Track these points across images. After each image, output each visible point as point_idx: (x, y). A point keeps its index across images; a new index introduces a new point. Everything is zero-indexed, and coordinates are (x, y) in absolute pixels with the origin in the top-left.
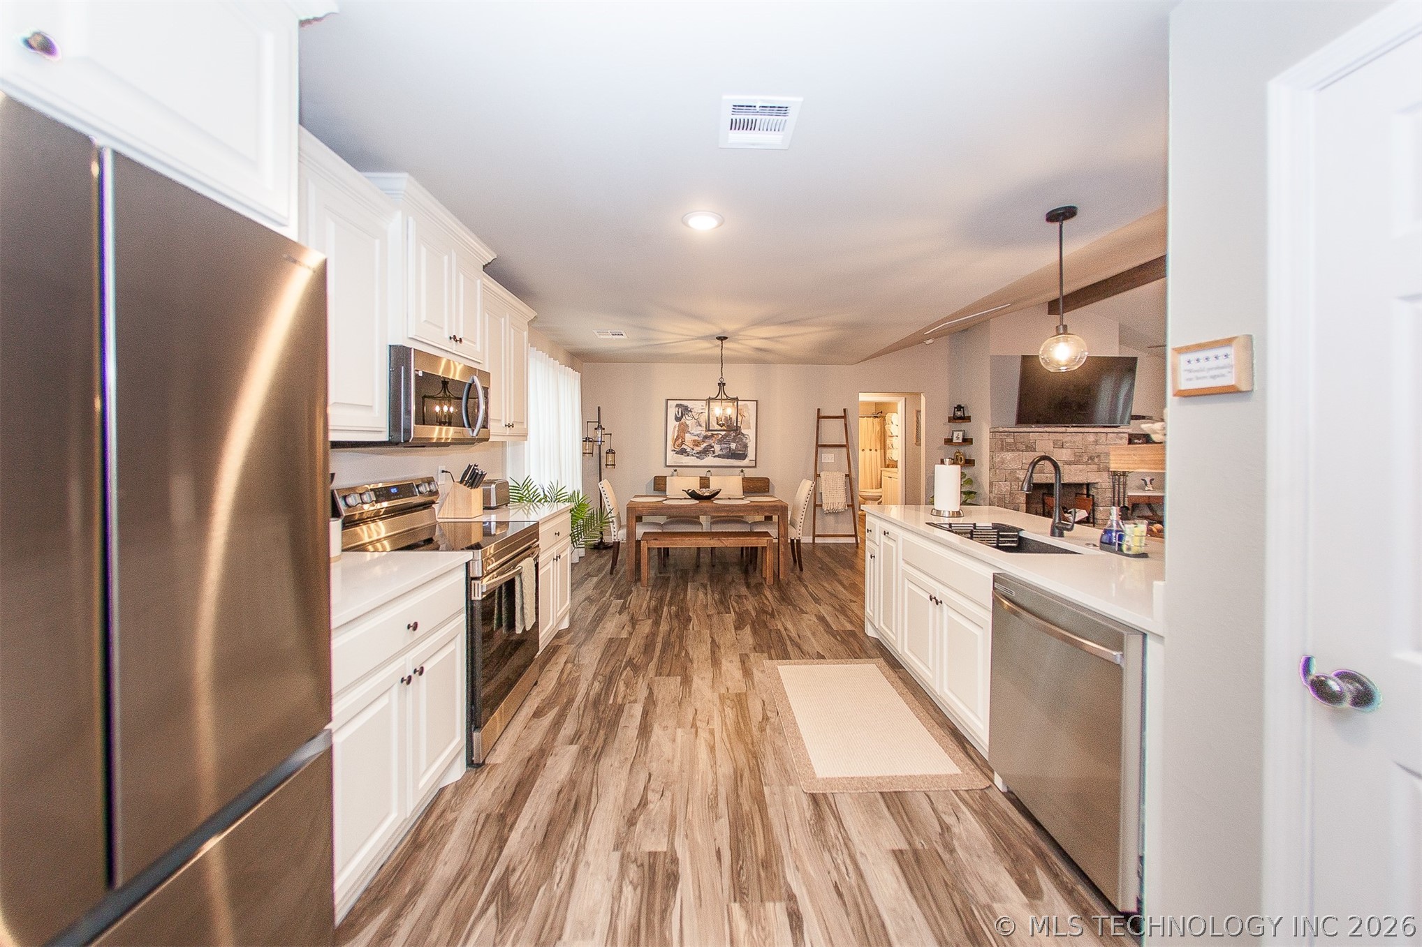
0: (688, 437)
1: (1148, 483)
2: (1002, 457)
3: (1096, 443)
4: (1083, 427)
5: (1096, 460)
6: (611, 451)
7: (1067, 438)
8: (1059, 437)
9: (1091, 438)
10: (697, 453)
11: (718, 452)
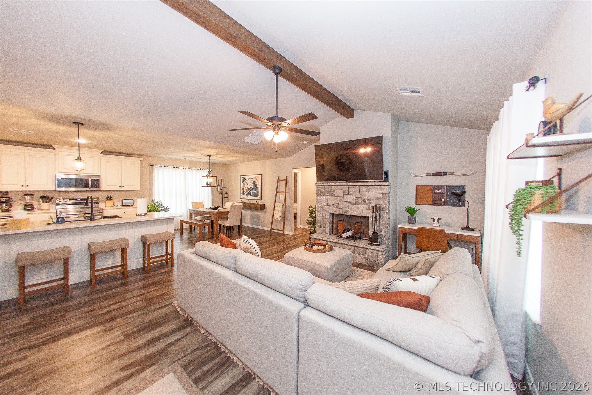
0: (245, 189)
1: (436, 221)
2: (318, 199)
3: (367, 192)
4: (362, 182)
5: (367, 202)
6: (226, 193)
7: (351, 189)
8: (347, 188)
9: (364, 189)
10: (247, 194)
11: (252, 194)
